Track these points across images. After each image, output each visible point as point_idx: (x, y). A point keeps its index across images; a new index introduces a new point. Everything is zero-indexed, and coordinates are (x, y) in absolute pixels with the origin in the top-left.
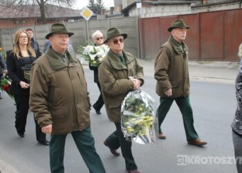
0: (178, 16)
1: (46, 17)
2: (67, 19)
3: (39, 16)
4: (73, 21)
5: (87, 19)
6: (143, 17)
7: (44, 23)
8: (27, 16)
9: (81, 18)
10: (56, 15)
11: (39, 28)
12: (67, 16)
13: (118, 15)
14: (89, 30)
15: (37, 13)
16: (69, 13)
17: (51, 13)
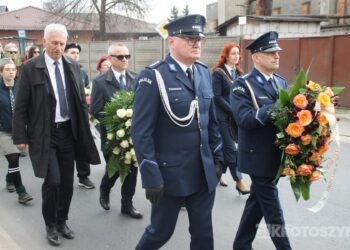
0: (301, 39)
1: (108, 31)
2: (137, 36)
3: (98, 29)
4: (146, 38)
5: (165, 37)
6: (247, 37)
7: (104, 40)
8: (80, 29)
9: (157, 35)
10: (121, 29)
11: (95, 46)
12: (137, 31)
13: (211, 34)
15: (95, 25)
16: (140, 28)
17: (114, 26)
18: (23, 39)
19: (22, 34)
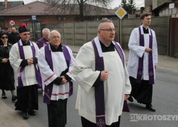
1: (84, 15)
2: (101, 18)
3: (79, 14)
5: (121, 18)
7: (82, 20)
8: (68, 14)
10: (93, 14)
11: (77, 24)
12: (102, 14)
14: (122, 27)
15: (77, 11)
16: (104, 12)
17: (88, 12)
18: (34, 20)
19: (34, 18)
